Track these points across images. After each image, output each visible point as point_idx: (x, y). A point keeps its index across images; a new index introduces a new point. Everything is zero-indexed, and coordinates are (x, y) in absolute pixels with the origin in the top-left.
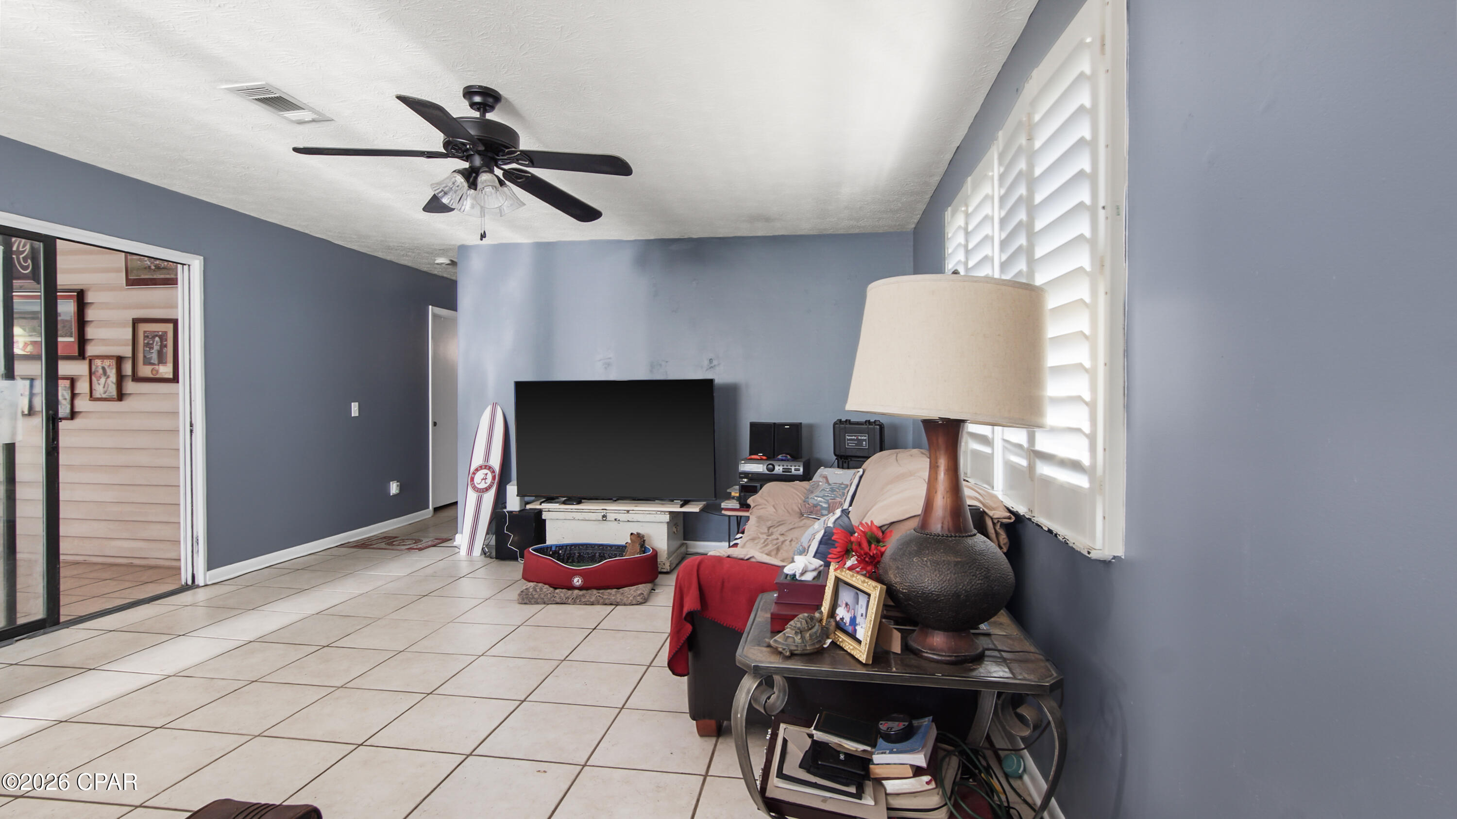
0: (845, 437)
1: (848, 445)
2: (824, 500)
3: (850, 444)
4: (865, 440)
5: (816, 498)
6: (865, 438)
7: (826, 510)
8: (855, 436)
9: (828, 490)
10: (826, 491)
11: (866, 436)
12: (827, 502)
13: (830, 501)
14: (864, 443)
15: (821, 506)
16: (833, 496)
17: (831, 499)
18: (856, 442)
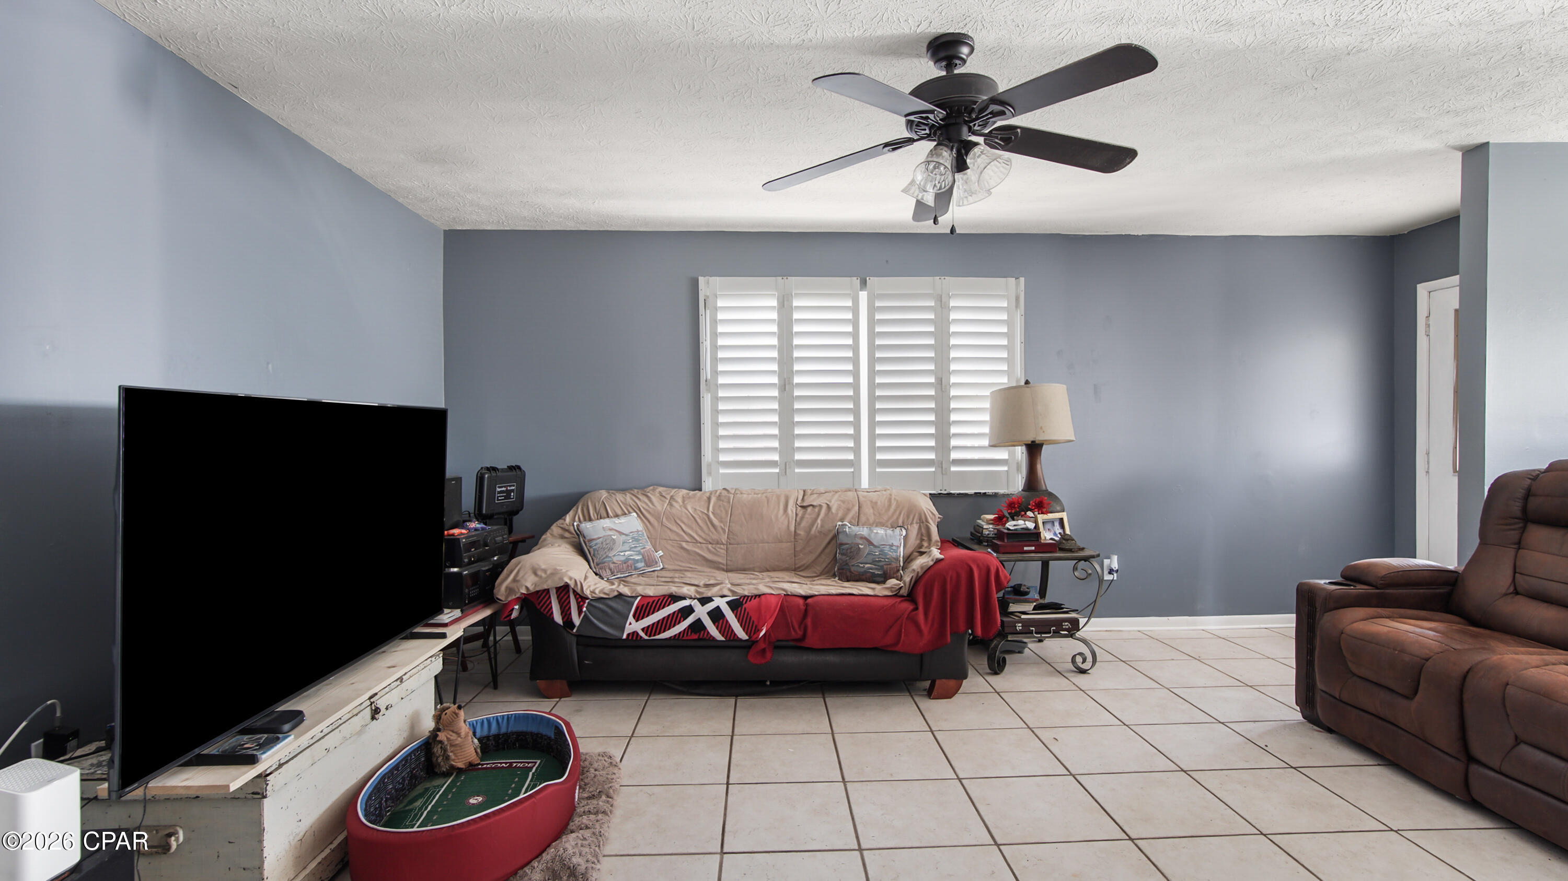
0: (496, 490)
1: (498, 500)
2: (635, 553)
3: (500, 498)
4: (513, 491)
5: (622, 554)
6: (513, 488)
7: (641, 562)
8: (505, 487)
9: (630, 541)
10: (630, 542)
11: (514, 486)
12: (639, 553)
13: (642, 551)
14: (512, 494)
15: (634, 559)
16: (641, 545)
17: (642, 549)
18: (505, 494)
